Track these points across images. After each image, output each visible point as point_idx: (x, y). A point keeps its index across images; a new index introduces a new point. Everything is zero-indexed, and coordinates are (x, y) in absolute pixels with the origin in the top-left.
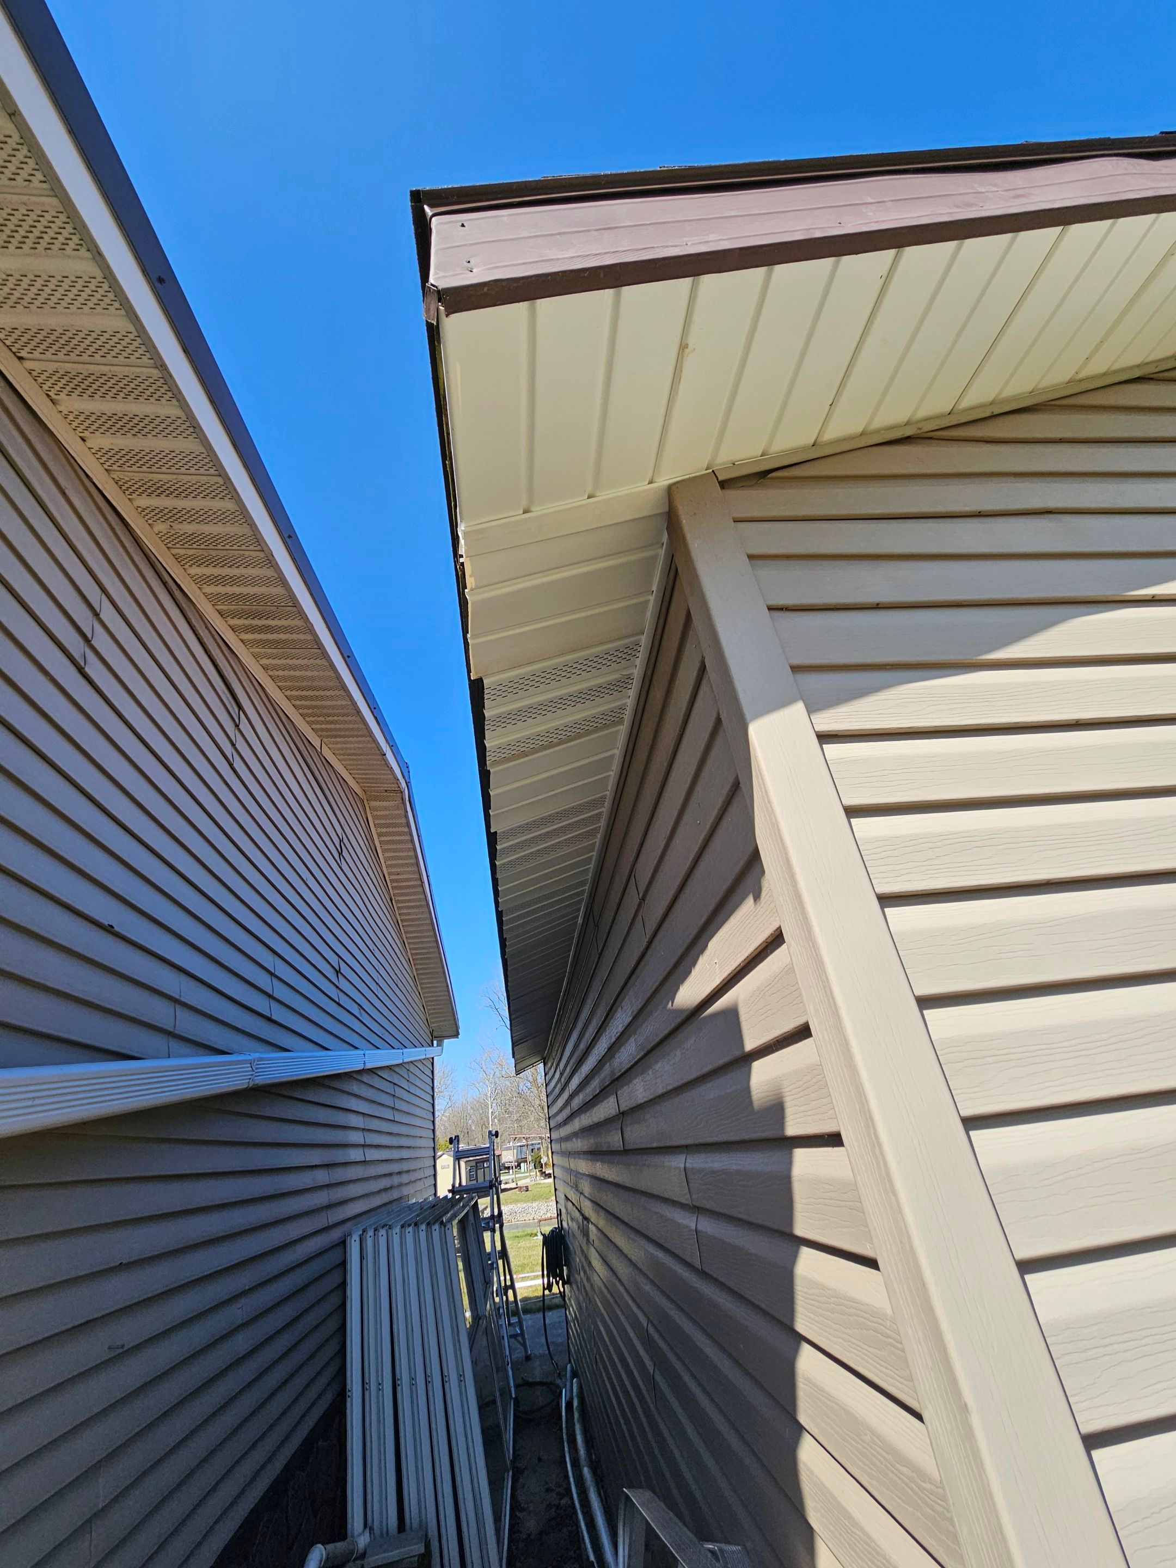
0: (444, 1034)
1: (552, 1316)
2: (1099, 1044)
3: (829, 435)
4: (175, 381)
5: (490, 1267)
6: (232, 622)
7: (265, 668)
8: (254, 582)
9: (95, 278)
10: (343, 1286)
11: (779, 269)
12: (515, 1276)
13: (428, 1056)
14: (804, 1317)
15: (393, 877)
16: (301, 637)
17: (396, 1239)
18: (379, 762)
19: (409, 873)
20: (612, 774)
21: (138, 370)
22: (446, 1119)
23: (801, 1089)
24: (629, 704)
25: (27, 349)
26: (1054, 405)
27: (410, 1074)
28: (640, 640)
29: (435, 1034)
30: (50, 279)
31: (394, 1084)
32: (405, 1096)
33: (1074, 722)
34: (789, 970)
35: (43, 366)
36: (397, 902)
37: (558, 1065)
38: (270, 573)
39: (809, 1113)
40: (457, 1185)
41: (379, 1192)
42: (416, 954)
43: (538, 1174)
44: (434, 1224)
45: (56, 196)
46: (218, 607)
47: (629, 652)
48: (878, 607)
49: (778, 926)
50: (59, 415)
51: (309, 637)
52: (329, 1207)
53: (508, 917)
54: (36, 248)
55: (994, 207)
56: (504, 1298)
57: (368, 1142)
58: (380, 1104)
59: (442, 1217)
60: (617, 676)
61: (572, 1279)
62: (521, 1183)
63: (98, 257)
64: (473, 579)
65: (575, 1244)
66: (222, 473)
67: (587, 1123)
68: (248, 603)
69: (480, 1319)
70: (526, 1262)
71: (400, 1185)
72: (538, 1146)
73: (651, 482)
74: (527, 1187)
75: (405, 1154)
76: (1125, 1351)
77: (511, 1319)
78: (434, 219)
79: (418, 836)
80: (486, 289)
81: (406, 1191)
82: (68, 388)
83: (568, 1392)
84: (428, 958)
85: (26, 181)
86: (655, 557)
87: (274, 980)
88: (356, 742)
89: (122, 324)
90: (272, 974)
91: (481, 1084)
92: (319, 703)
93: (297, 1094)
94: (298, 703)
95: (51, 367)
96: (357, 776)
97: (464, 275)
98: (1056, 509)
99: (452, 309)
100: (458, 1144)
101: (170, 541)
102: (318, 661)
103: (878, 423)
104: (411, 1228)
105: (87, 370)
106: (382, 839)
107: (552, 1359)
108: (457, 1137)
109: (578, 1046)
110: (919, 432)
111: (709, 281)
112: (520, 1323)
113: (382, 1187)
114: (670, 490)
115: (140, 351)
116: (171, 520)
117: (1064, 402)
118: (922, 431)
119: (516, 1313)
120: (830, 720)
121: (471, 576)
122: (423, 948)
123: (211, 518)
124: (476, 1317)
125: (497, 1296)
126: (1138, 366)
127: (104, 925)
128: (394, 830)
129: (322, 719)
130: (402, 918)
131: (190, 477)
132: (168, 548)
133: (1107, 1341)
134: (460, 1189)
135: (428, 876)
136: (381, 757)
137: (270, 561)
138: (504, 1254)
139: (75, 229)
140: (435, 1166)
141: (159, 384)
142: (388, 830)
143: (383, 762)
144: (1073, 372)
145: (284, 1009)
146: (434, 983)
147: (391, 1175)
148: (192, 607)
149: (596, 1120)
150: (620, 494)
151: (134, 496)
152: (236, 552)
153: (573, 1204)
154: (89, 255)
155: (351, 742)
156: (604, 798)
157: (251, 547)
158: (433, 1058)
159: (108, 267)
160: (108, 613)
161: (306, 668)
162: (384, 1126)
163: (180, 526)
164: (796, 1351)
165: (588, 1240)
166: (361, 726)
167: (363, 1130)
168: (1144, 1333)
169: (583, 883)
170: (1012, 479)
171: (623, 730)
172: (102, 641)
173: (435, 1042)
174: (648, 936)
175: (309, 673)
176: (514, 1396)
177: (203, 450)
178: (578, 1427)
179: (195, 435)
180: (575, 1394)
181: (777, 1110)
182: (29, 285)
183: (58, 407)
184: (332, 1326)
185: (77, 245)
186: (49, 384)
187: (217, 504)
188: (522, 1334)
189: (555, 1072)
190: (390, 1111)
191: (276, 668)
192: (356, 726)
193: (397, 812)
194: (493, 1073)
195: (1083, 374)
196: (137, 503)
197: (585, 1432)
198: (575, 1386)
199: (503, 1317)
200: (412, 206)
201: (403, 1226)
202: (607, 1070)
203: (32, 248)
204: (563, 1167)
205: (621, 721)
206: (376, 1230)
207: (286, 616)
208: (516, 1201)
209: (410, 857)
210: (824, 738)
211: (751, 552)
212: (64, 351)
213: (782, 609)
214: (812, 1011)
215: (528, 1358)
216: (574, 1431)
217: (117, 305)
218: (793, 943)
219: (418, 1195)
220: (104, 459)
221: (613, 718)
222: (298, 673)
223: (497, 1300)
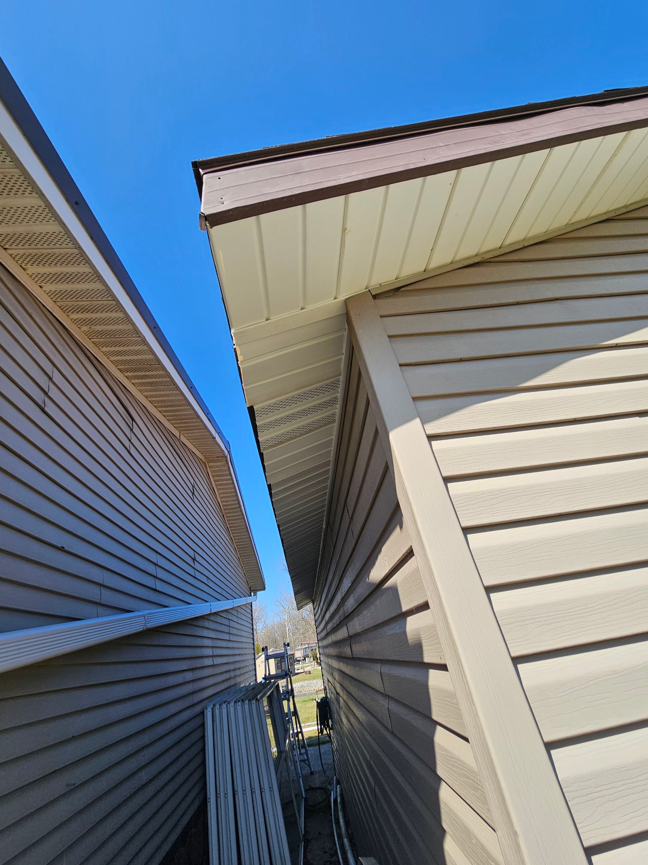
0: (257, 588)
1: (324, 748)
2: (590, 609)
3: (432, 265)
4: (86, 255)
5: (287, 722)
6: (127, 374)
7: (146, 397)
8: (137, 353)
9: (41, 207)
10: (203, 737)
11: (392, 186)
12: (302, 725)
13: (248, 602)
14: (440, 767)
15: (224, 504)
16: (164, 379)
17: (232, 710)
18: (212, 442)
19: (232, 501)
20: (333, 448)
21: (67, 250)
22: (263, 634)
23: (429, 637)
24: (337, 412)
25: (9, 244)
26: (559, 239)
27: (238, 613)
28: (339, 379)
29: (252, 589)
30: (18, 209)
31: (229, 619)
32: (236, 625)
33: (573, 420)
34: (417, 570)
35: (17, 251)
36: (227, 517)
37: (319, 605)
38: (145, 348)
39: (434, 651)
40: (267, 675)
41: (223, 681)
42: (239, 545)
43: (316, 663)
44: (252, 700)
45: (18, 168)
46: (119, 367)
47: (334, 385)
48: (461, 360)
49: (410, 546)
50: (27, 276)
51: (168, 379)
52: (193, 693)
53: (282, 528)
54: (10, 194)
55: (511, 142)
56: (297, 738)
57: (215, 654)
58: (221, 631)
59: (257, 695)
60: (329, 398)
61: (334, 727)
62: (306, 669)
63: (42, 196)
64: (241, 356)
65: (334, 707)
66: (115, 299)
67: (335, 639)
68: (134, 364)
69: (282, 752)
70: (309, 716)
71: (235, 677)
72: (315, 648)
73: (335, 298)
74: (310, 672)
75: (237, 658)
76: (610, 795)
77: (301, 750)
78: (204, 176)
79: (237, 480)
80: (231, 213)
81: (238, 680)
82: (31, 262)
83: (335, 793)
84: (246, 547)
85: (2, 162)
86: (342, 336)
87: (157, 568)
88: (199, 432)
89: (57, 228)
90: (156, 564)
91: (281, 613)
92: (177, 413)
93: (173, 631)
94: (165, 414)
95: (22, 252)
96: (200, 450)
97: (218, 207)
98: (561, 297)
99: (212, 225)
100: (267, 651)
101: (89, 335)
102: (174, 392)
103: (459, 257)
104: (240, 703)
105: (41, 252)
106: (217, 483)
107: (325, 774)
108: (266, 647)
109: (328, 596)
110: (482, 259)
111: (353, 196)
112: (306, 752)
113: (224, 679)
114: (346, 301)
115: (67, 241)
116: (90, 324)
117: (566, 236)
118: (485, 259)
119: (304, 747)
120: (433, 428)
121: (240, 355)
122: (242, 542)
123: (111, 322)
124: (280, 752)
125: (292, 738)
126: (605, 213)
127: (58, 547)
128: (223, 478)
129: (179, 421)
130: (230, 525)
131: (98, 302)
132: (90, 339)
133: (599, 789)
134: (269, 677)
135: (243, 502)
136: (213, 439)
137: (144, 342)
138: (295, 713)
139: (29, 183)
140: (255, 664)
141: (78, 256)
142: (220, 478)
143: (214, 442)
144: (568, 220)
145: (163, 584)
146: (250, 560)
147: (229, 671)
148: (104, 369)
149: (339, 638)
150: (318, 306)
151: (70, 313)
152: (126, 339)
153: (332, 684)
154: (37, 195)
155: (196, 433)
156: (329, 461)
157: (134, 335)
158: (251, 603)
159: (47, 200)
160: (57, 377)
161: (168, 395)
162: (224, 644)
163: (95, 327)
164: (439, 785)
165: (339, 706)
166: (201, 424)
167: (212, 647)
168: (621, 783)
169: (324, 506)
170: (536, 282)
171: (335, 426)
172: (54, 393)
173: (252, 594)
174: (355, 540)
175: (170, 398)
176: (304, 796)
177: (104, 288)
178: (340, 814)
179: (99, 281)
180: (338, 794)
181: (419, 647)
182: (7, 213)
183: (27, 271)
184: (198, 760)
185: (31, 191)
186: (21, 260)
187: (114, 315)
188: (308, 759)
189: (318, 608)
190: (228, 635)
191: (152, 396)
192: (198, 424)
193: (224, 468)
194: (287, 607)
195: (573, 221)
196: (71, 317)
197: (345, 817)
198: (338, 789)
199: (296, 750)
200: (193, 169)
201: (235, 702)
202: (341, 612)
203: (7, 194)
204: (326, 663)
205: (334, 421)
206: (220, 705)
207: (156, 370)
208: (304, 680)
209: (232, 492)
210: (431, 438)
211: (391, 334)
212: (28, 244)
213: (408, 365)
214: (429, 595)
215: (312, 773)
216: (338, 816)
217: (53, 219)
218: (418, 556)
219: (246, 682)
220: (52, 296)
221: (330, 420)
222: (164, 398)
223: (292, 739)
